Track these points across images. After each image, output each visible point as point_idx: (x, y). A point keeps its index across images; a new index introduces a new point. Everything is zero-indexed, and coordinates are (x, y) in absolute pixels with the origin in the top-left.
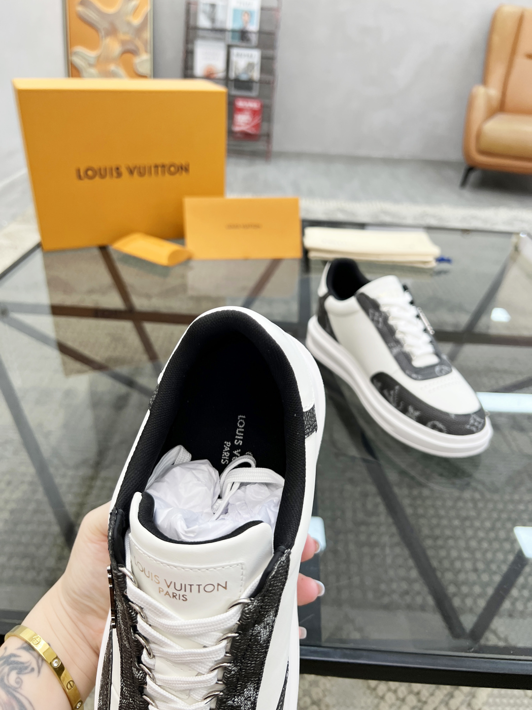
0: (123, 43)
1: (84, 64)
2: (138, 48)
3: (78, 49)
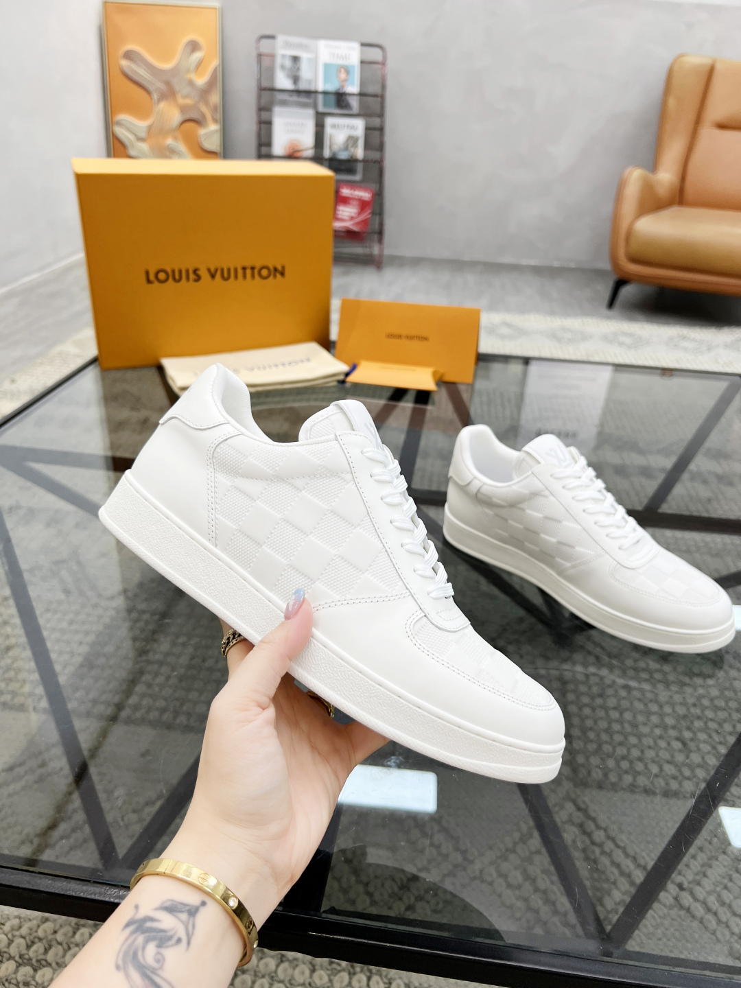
0: (183, 109)
1: (132, 137)
2: (204, 116)
3: (123, 117)
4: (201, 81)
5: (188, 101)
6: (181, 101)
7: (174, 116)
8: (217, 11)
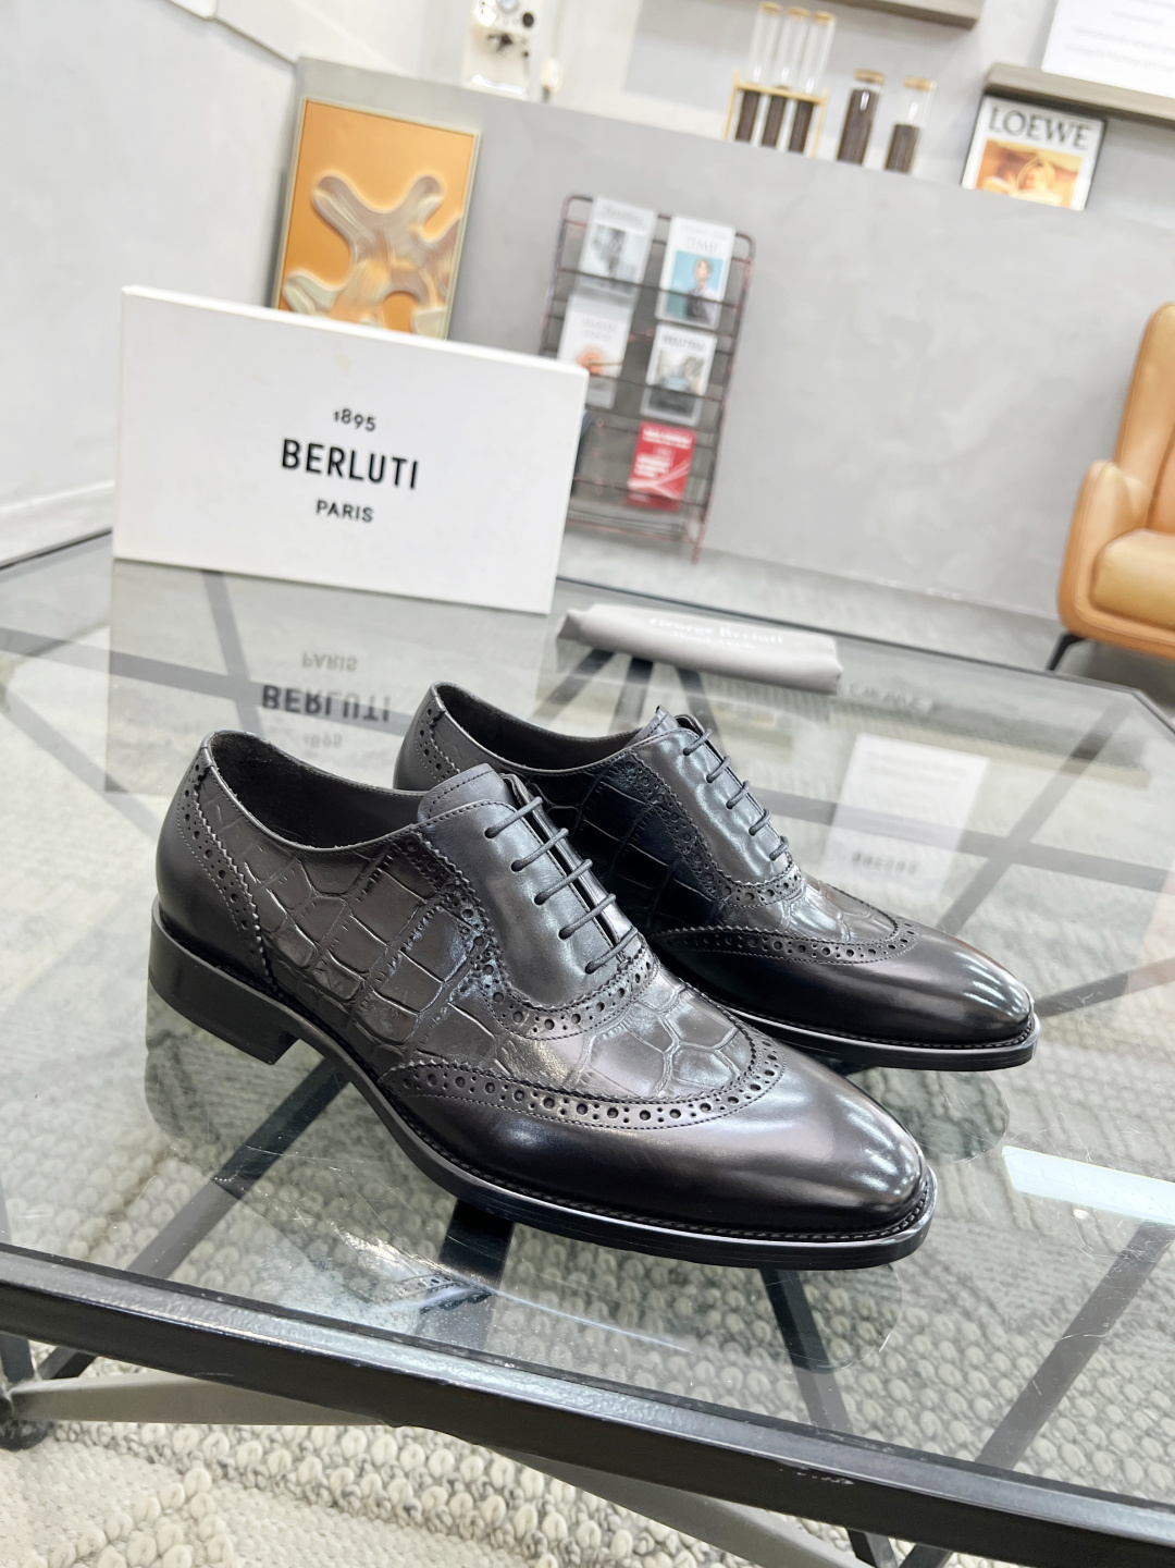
0: (395, 274)
1: (308, 304)
2: (426, 290)
3: (302, 273)
4: (431, 237)
5: (406, 265)
6: (394, 261)
7: (381, 283)
8: (474, 140)
